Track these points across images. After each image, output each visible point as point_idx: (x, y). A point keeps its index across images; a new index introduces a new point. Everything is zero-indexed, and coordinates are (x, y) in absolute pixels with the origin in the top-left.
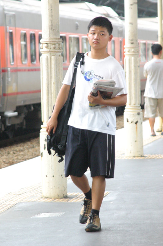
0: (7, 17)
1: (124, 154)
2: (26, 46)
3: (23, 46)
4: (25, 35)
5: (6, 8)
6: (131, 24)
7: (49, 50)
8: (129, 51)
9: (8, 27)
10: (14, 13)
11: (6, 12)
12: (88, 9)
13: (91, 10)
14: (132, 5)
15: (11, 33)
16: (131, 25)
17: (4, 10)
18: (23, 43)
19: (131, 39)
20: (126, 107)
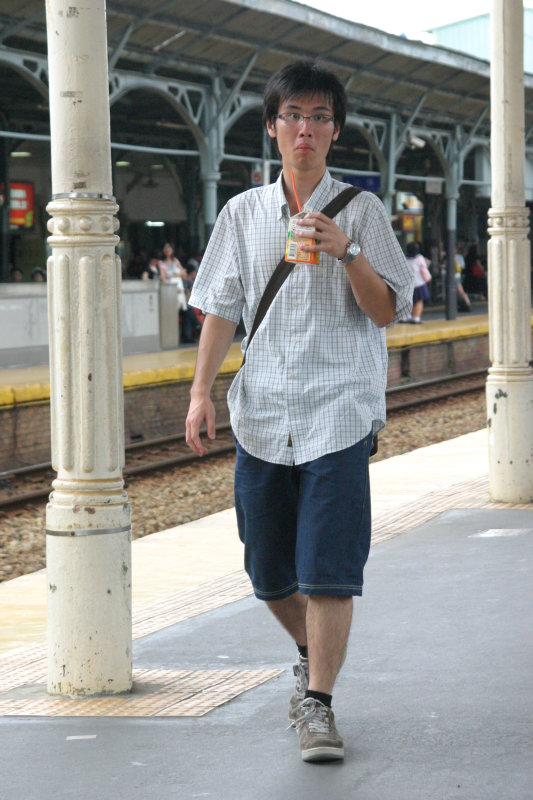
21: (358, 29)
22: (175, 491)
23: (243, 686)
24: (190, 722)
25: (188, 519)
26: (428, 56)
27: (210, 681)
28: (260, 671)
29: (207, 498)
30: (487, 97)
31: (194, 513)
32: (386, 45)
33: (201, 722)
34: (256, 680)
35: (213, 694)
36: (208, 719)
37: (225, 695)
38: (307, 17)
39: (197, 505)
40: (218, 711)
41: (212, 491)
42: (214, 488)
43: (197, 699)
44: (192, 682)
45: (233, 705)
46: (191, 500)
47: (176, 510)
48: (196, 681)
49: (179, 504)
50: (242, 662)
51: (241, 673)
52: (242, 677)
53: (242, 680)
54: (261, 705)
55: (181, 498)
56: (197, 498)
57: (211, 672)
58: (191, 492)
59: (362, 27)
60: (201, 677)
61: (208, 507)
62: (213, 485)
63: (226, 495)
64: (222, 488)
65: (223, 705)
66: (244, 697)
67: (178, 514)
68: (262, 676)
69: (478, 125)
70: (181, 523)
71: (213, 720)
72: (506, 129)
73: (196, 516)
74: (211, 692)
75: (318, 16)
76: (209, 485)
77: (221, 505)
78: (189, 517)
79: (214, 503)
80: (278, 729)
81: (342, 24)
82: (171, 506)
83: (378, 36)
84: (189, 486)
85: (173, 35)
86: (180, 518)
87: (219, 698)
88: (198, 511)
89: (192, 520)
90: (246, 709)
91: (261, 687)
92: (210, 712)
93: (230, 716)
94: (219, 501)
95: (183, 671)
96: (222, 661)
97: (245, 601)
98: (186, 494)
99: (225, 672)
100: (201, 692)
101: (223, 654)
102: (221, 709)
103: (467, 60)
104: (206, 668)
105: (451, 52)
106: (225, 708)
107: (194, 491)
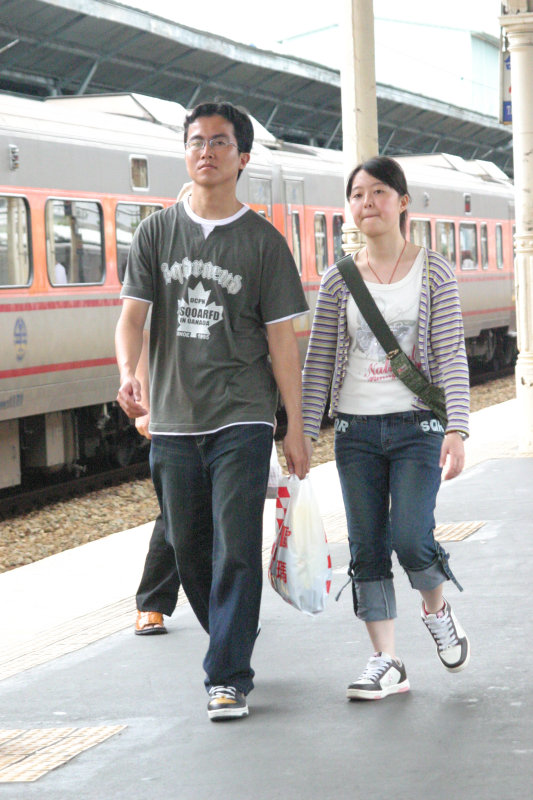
0: (288, 187)
1: (517, 448)
2: (325, 241)
3: (320, 242)
4: (323, 220)
5: (285, 169)
6: (528, 191)
7: (359, 245)
8: (523, 245)
9: (289, 205)
10: (301, 178)
11: (286, 177)
12: (450, 166)
13: (455, 169)
14: (527, 154)
15: (297, 216)
16: (526, 194)
17: (281, 171)
18: (321, 235)
19: (527, 220)
20: (519, 356)
21: (203, 38)
22: (15, 530)
23: (80, 746)
24: (22, 788)
25: (29, 560)
26: (278, 65)
27: (44, 741)
28: (100, 728)
29: (50, 537)
30: (338, 109)
31: (36, 553)
32: (233, 54)
33: (33, 788)
34: (95, 738)
35: (47, 756)
36: (40, 785)
37: (61, 756)
38: (150, 25)
39: (39, 545)
40: (53, 774)
41: (56, 529)
42: (58, 525)
43: (29, 762)
44: (25, 743)
45: (69, 768)
46: (32, 539)
47: (16, 551)
48: (28, 741)
49: (20, 544)
50: (80, 719)
51: (79, 731)
52: (81, 735)
53: (79, 739)
54: (100, 766)
55: (22, 537)
56: (40, 537)
57: (45, 731)
58: (33, 531)
59: (208, 35)
60: (35, 736)
61: (52, 546)
62: (57, 522)
63: (71, 533)
64: (66, 526)
65: (58, 768)
66: (81, 758)
67: (18, 554)
68: (102, 734)
69: (332, 138)
70: (22, 564)
71: (46, 785)
72: (358, 140)
73: (38, 556)
74: (46, 753)
75: (161, 24)
76: (52, 523)
77: (65, 544)
78: (30, 557)
79: (58, 541)
80: (118, 793)
81: (187, 32)
82: (12, 546)
83: (225, 45)
84: (31, 524)
85: (6, 44)
86: (20, 559)
87: (54, 760)
88: (40, 551)
89: (34, 561)
90: (82, 772)
91: (100, 747)
92: (45, 775)
93: (65, 781)
94: (64, 540)
95: (14, 731)
96: (59, 717)
97: (86, 649)
98: (28, 533)
99: (61, 730)
100: (34, 753)
101: (60, 710)
102: (56, 772)
103: (318, 69)
104: (41, 726)
105: (301, 62)
106: (60, 771)
107: (36, 530)
